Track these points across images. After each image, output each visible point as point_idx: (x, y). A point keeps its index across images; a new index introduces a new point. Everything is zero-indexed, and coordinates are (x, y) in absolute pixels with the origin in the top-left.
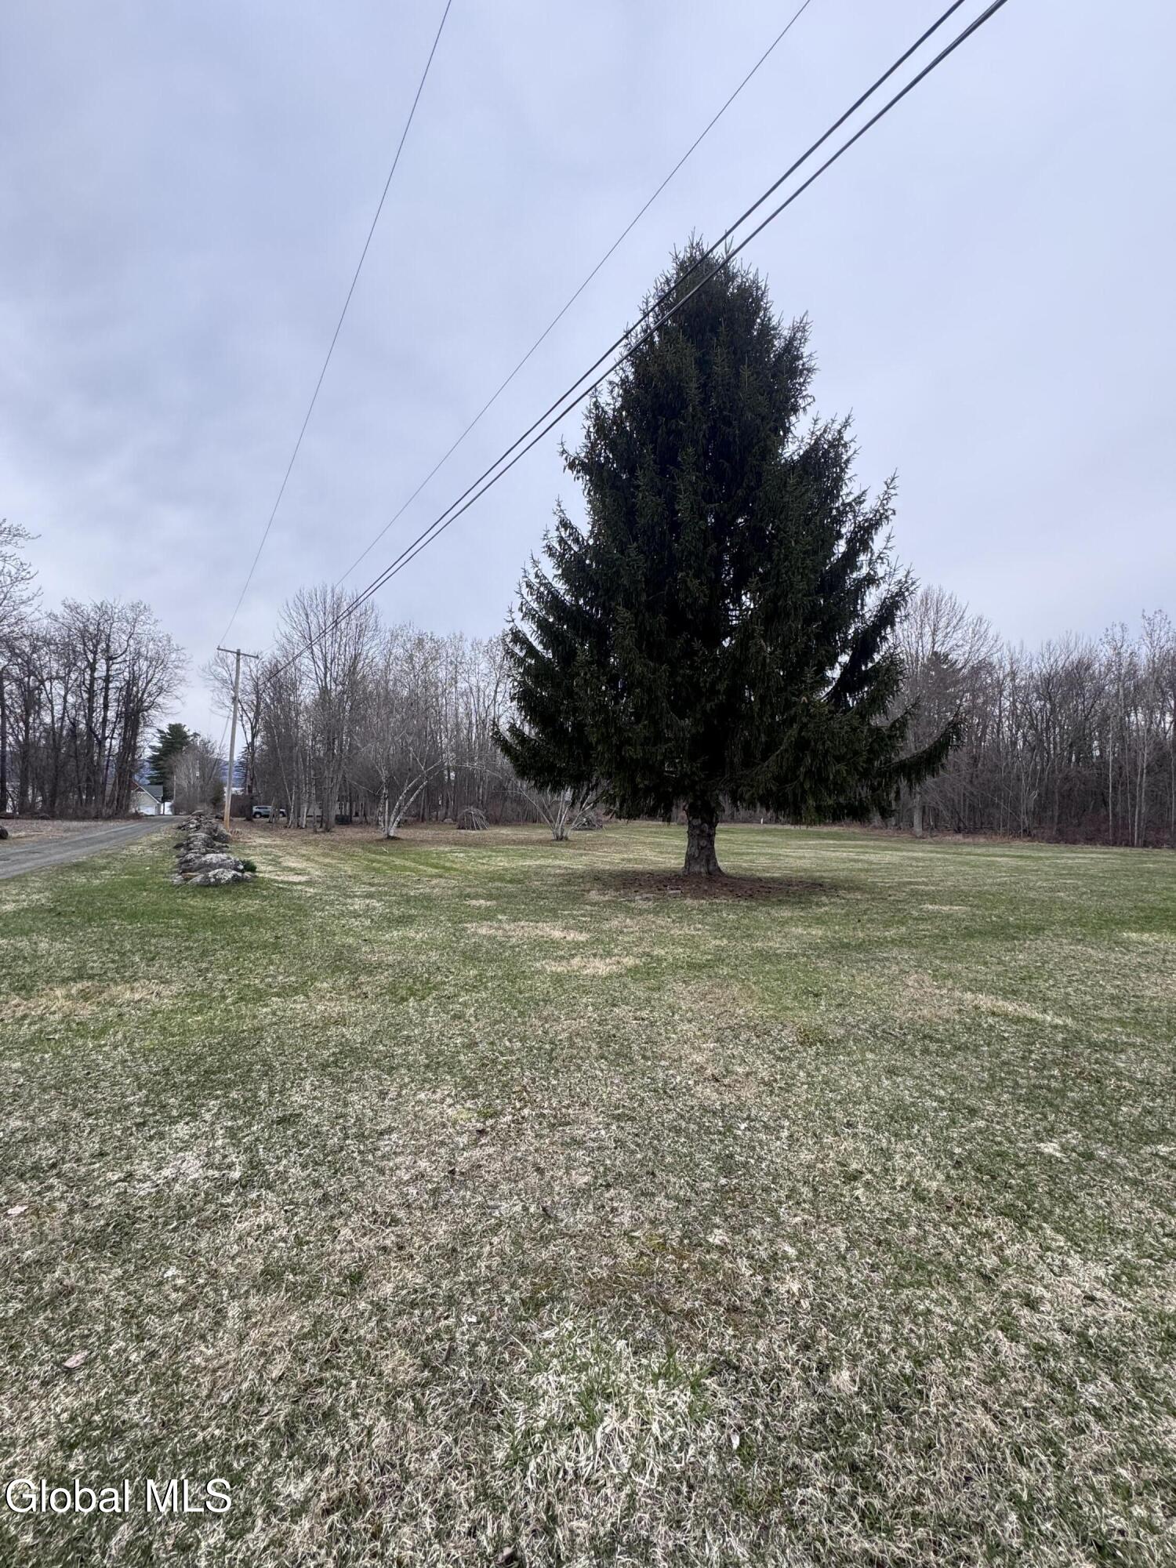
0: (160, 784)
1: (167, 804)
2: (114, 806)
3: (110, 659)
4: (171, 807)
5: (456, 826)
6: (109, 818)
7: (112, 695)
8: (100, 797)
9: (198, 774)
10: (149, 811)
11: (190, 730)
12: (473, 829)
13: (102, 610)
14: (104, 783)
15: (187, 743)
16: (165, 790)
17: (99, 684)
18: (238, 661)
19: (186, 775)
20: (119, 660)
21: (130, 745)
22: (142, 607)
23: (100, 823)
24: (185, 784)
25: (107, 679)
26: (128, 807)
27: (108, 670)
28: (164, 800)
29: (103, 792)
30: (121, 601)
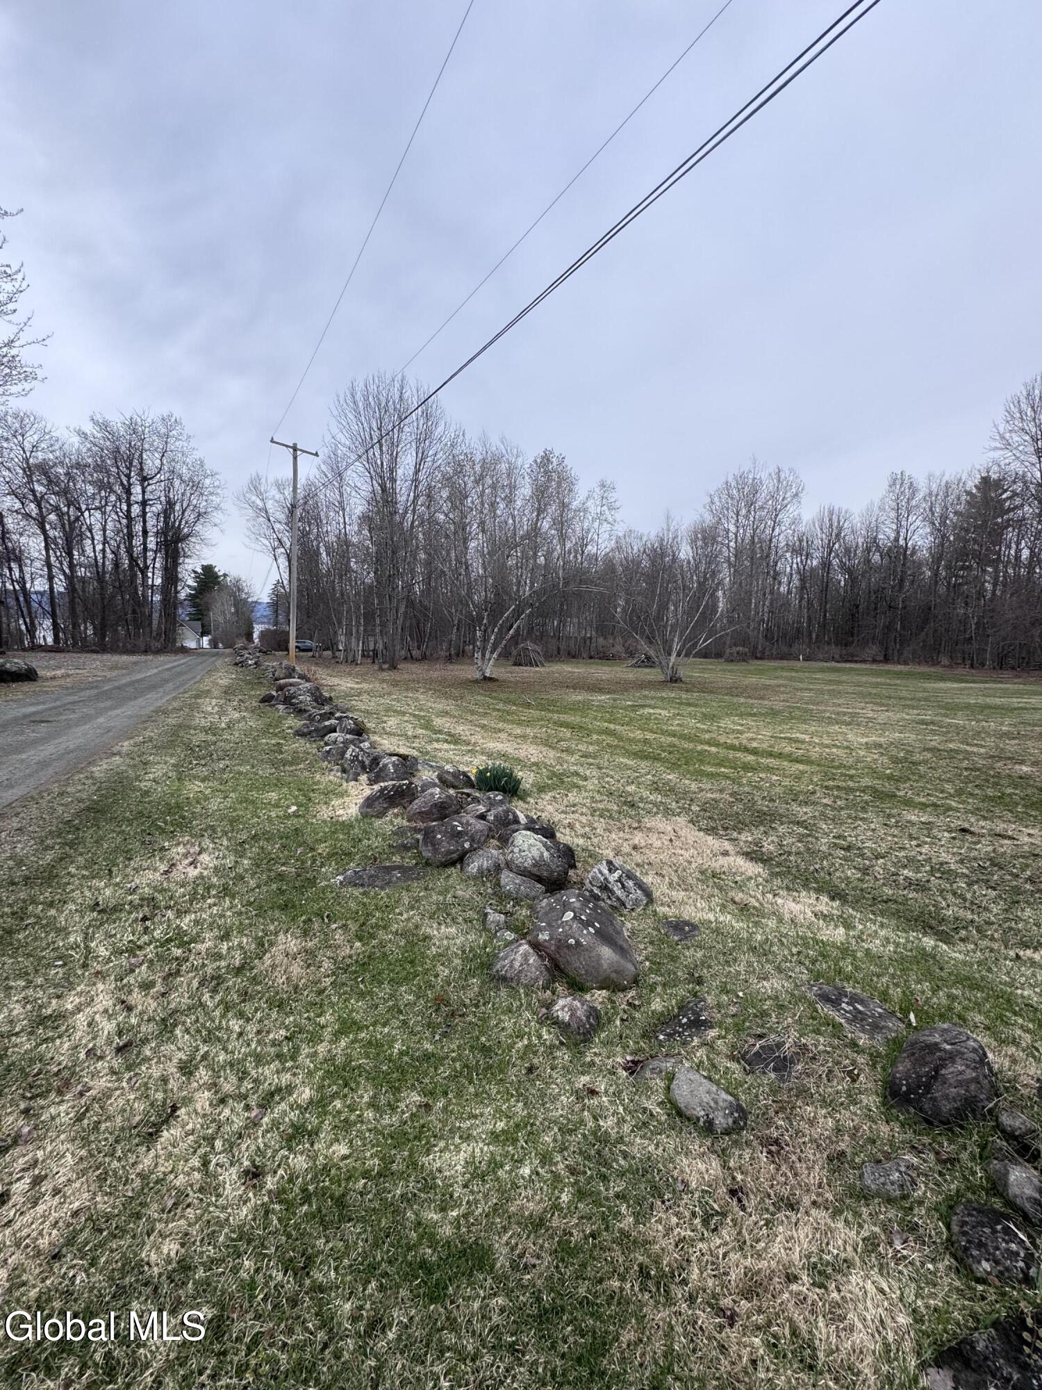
0: (199, 620)
1: (205, 638)
2: (162, 639)
3: (144, 479)
4: (210, 641)
5: (511, 663)
6: (158, 652)
7: (151, 522)
8: (147, 630)
9: (233, 610)
10: (191, 644)
11: (220, 569)
12: (531, 665)
13: (133, 428)
14: (150, 616)
15: (219, 583)
16: (203, 626)
17: (136, 510)
18: (295, 458)
19: (221, 612)
20: (155, 481)
21: (171, 576)
22: (173, 420)
23: (150, 657)
24: (221, 619)
25: (144, 503)
26: (175, 641)
27: (144, 492)
28: (203, 634)
29: (150, 624)
30: (152, 411)
